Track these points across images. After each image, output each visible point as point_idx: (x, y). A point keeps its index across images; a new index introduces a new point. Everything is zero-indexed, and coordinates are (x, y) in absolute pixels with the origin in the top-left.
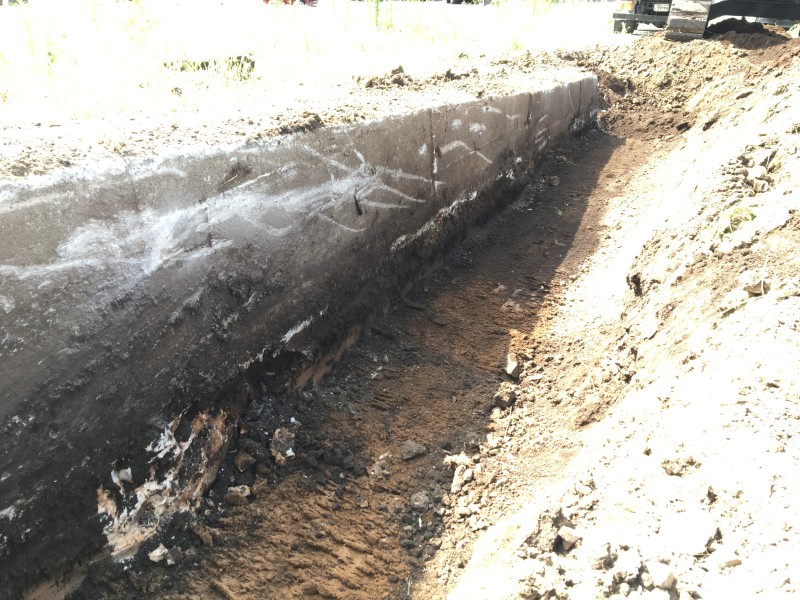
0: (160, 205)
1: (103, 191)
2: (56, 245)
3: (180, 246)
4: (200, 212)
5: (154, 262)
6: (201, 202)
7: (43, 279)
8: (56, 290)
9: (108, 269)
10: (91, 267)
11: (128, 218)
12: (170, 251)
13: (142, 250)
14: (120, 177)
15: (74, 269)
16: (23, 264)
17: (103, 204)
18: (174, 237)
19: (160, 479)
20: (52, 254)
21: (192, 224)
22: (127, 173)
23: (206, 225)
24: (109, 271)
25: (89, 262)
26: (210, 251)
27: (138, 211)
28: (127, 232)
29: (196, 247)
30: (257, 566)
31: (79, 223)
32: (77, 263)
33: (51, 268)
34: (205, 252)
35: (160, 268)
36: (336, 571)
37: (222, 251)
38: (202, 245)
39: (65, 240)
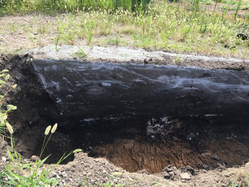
0: (181, 76)
1: (170, 71)
2: (157, 77)
3: (183, 85)
4: (191, 80)
5: (176, 86)
6: (192, 78)
7: (153, 81)
8: (154, 84)
9: (165, 84)
10: (162, 83)
11: (173, 77)
12: (180, 85)
13: (174, 83)
14: (175, 69)
15: (159, 82)
16: (150, 78)
17: (169, 73)
18: (182, 83)
19: (161, 125)
20: (156, 78)
21: (188, 82)
22: (177, 69)
23: (192, 83)
24: (165, 85)
25: (162, 82)
26: (191, 88)
27: (176, 76)
28: (172, 79)
29: (187, 87)
30: (165, 151)
31: (163, 75)
32: (160, 81)
33: (155, 80)
34: (189, 88)
35: (177, 88)
36: (176, 163)
37: (194, 90)
38: (189, 87)
39: (159, 77)
